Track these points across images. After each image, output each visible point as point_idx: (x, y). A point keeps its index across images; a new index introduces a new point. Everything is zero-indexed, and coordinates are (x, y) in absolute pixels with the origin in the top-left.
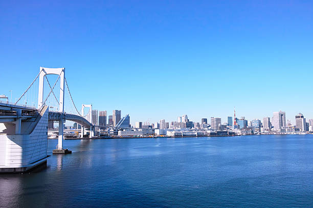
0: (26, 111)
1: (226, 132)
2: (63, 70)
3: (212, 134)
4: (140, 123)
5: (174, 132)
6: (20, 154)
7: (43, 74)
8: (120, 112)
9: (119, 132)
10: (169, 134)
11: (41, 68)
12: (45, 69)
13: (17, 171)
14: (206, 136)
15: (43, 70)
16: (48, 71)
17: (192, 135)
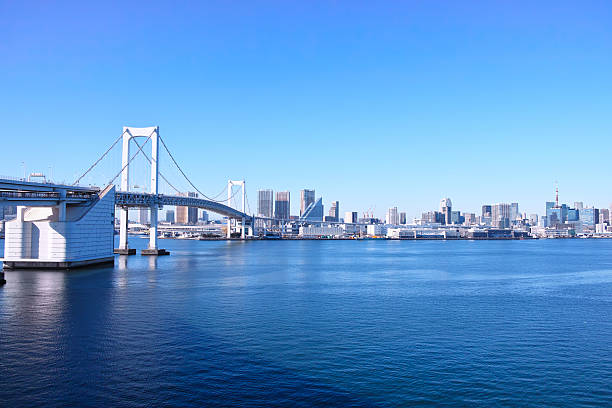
0: (78, 192)
1: (509, 232)
2: (155, 131)
3: (477, 236)
4: (354, 215)
5: (399, 230)
6: (64, 246)
7: (126, 137)
8: (313, 192)
9: (301, 229)
10: (391, 233)
11: (125, 129)
12: (129, 128)
13: (61, 266)
14: (465, 238)
15: (127, 131)
16: (135, 131)
17: (436, 236)
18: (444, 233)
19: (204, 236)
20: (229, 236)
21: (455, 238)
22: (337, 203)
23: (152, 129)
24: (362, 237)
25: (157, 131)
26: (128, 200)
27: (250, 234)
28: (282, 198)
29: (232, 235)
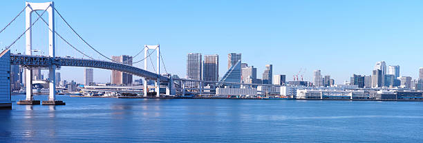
2: (51, 5)
3: (385, 97)
7: (28, 10)
8: (239, 55)
9: (218, 89)
11: (27, 3)
12: (31, 4)
14: (373, 99)
15: (29, 5)
16: (35, 6)
17: (343, 97)
18: (351, 95)
19: (123, 94)
20: (145, 95)
21: (362, 99)
22: (271, 66)
23: (48, 4)
24: (267, 97)
25: (52, 5)
26: (34, 62)
27: (168, 93)
28: (211, 61)
29: (148, 94)
